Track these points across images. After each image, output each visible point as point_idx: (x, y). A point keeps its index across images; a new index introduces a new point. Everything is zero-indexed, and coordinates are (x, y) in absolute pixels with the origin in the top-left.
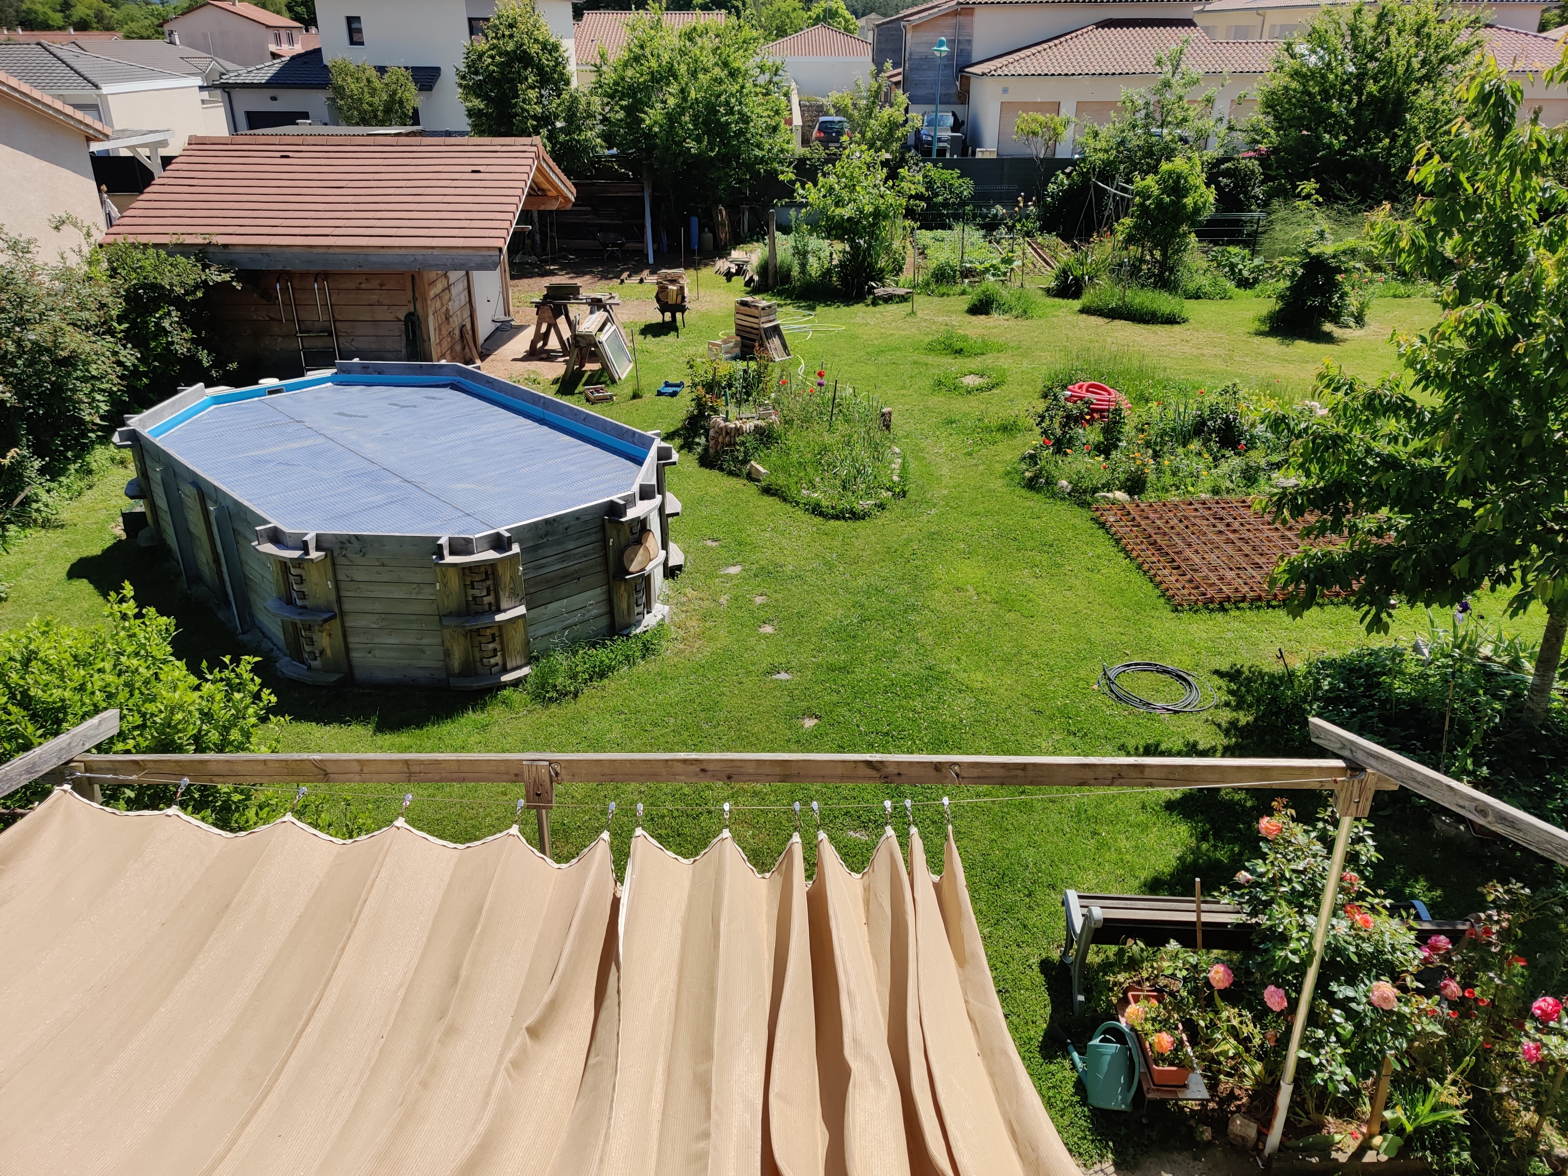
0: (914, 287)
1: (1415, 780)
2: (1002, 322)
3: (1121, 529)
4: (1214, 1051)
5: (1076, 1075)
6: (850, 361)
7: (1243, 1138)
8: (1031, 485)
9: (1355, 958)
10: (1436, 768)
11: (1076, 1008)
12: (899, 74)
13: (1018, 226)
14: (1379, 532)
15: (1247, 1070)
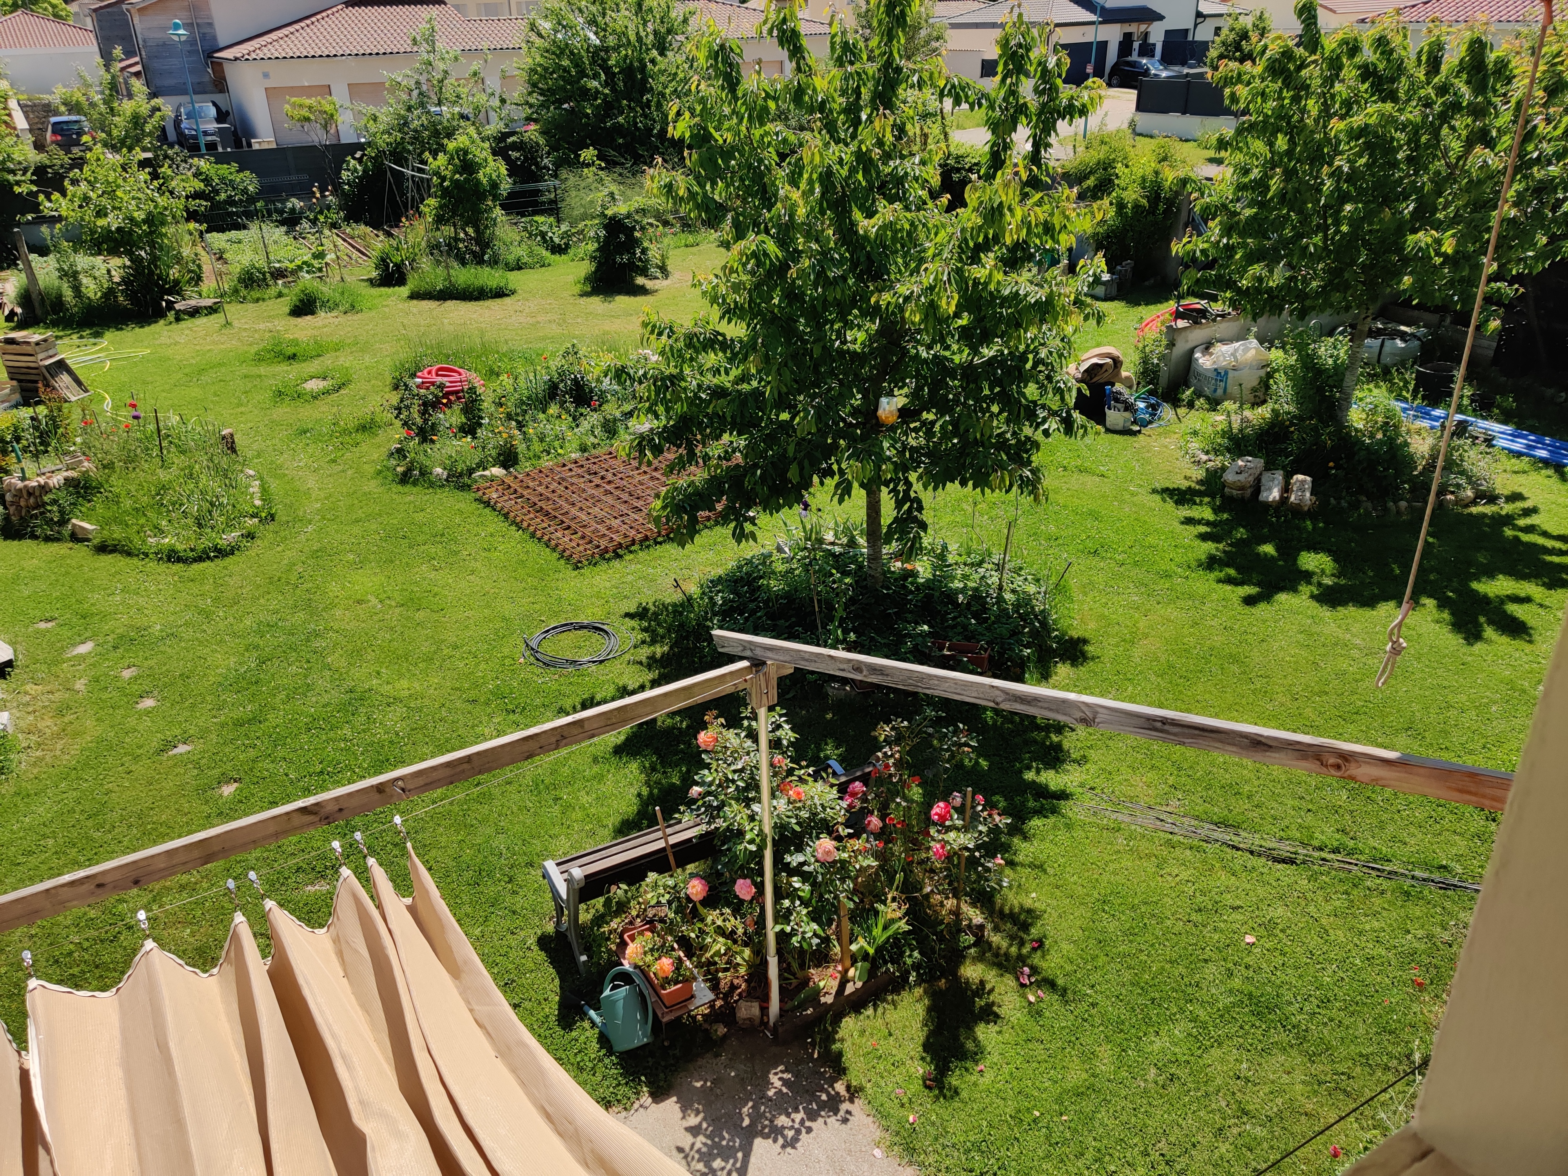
0: (222, 296)
1: (804, 659)
2: (332, 320)
3: (507, 504)
4: (708, 955)
5: (597, 1031)
6: (167, 387)
7: (750, 1019)
8: (405, 479)
9: (797, 828)
10: (818, 645)
11: (582, 968)
12: (136, 63)
13: (322, 218)
14: (727, 456)
15: (739, 960)
